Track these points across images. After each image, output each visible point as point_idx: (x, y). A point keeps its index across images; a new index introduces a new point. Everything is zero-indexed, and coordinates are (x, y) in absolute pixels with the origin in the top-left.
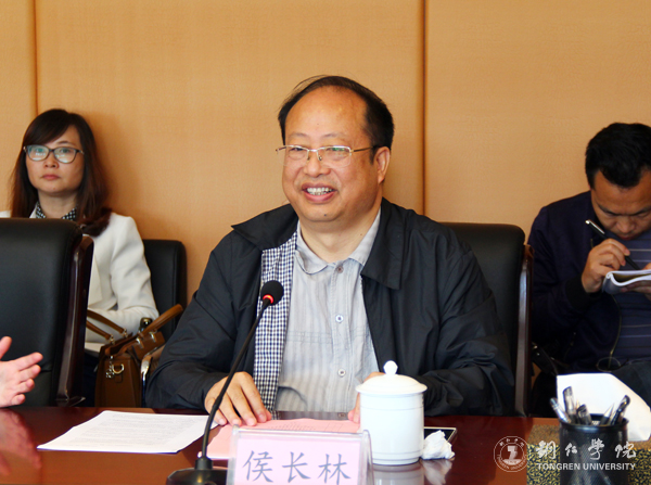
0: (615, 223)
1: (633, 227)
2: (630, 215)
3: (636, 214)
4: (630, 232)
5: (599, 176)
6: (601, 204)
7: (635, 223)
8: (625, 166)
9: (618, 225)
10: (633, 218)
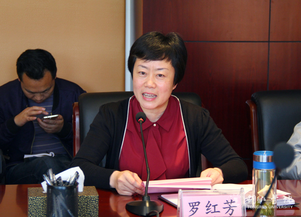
0: (34, 96)
1: (42, 97)
2: (40, 93)
3: (44, 92)
4: (41, 100)
5: (24, 76)
6: (27, 88)
7: (43, 95)
8: (36, 70)
9: (35, 97)
10: (42, 94)
